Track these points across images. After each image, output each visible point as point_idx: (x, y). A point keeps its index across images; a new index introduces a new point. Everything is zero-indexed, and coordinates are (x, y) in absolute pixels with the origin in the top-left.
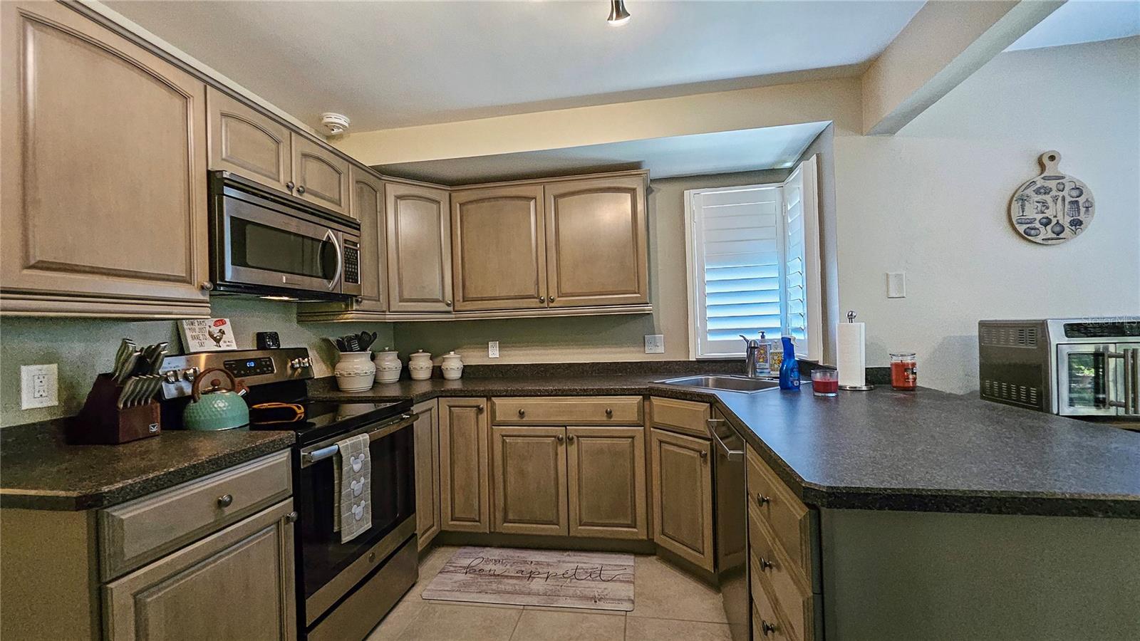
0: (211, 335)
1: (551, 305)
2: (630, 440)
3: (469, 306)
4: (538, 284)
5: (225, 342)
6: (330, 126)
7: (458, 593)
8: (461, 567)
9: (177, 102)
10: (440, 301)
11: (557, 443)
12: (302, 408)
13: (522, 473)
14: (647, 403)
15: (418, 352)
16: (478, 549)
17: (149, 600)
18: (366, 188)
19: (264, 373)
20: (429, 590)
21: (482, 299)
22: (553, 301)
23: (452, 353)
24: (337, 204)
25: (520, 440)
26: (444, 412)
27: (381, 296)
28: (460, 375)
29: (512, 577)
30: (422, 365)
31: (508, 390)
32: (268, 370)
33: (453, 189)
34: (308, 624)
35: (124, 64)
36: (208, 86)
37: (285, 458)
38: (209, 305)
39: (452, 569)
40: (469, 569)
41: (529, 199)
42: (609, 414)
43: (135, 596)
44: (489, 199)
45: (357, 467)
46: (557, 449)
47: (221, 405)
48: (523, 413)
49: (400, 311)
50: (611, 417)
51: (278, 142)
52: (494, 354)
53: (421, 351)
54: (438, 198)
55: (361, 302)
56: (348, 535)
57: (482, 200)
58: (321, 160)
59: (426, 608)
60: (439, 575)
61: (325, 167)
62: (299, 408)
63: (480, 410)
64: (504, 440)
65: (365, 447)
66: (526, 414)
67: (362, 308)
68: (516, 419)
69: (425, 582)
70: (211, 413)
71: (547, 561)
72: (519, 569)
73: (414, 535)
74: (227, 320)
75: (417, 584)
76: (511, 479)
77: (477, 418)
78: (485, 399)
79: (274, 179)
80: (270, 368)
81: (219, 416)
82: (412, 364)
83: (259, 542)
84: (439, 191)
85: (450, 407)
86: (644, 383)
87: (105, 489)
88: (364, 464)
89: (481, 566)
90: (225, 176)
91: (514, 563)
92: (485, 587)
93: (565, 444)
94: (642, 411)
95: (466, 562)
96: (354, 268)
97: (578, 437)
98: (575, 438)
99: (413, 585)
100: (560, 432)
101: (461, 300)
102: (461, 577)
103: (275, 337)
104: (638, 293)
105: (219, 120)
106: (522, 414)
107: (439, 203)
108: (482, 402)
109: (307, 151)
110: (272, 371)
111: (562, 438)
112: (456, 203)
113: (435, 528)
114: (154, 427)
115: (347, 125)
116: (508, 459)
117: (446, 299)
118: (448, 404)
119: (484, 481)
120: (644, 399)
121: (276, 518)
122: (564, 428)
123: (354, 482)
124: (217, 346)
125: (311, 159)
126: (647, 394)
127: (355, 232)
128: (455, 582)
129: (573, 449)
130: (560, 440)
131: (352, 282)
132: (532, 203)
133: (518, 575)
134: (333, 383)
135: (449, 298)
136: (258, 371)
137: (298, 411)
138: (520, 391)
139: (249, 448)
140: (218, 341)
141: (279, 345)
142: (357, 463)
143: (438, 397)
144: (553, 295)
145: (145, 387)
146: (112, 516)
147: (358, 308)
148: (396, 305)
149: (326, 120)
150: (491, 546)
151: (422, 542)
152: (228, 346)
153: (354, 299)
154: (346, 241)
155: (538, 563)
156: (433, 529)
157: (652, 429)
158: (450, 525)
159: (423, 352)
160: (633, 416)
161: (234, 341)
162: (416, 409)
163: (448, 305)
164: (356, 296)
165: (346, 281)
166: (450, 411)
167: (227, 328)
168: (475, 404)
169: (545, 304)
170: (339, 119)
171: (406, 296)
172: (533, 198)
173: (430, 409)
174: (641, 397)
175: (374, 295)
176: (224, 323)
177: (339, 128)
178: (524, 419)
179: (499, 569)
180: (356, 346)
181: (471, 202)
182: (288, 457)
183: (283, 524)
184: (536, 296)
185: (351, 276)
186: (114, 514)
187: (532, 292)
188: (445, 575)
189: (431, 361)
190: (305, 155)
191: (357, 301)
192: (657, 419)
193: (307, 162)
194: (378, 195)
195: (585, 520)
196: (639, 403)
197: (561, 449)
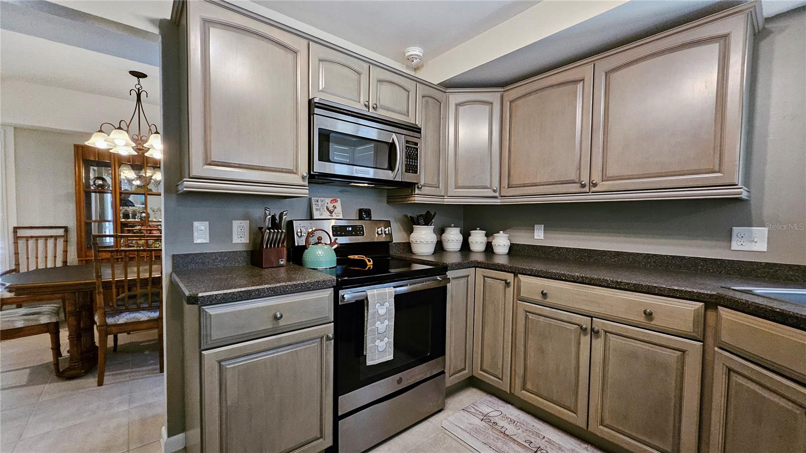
0: (328, 209)
1: (593, 189)
2: (680, 353)
3: (512, 192)
4: (580, 169)
5: (335, 213)
6: (410, 59)
7: (468, 435)
8: (480, 412)
9: (290, 56)
10: (488, 188)
11: (580, 332)
12: (372, 261)
13: (541, 351)
14: (711, 314)
15: (476, 229)
16: (501, 403)
17: (228, 367)
18: (430, 100)
19: (358, 235)
20: (449, 421)
21: (524, 186)
22: (595, 185)
23: (501, 232)
24: (405, 115)
25: (542, 319)
26: (480, 280)
27: (440, 184)
28: (507, 252)
29: (519, 444)
30: (478, 239)
31: (533, 270)
32: (360, 233)
33: (506, 89)
34: (340, 414)
35: (259, 38)
36: (310, 42)
37: (328, 295)
38: (308, 188)
39: (473, 410)
40: (485, 418)
41: (575, 82)
42: (649, 315)
43: (219, 362)
44: (536, 91)
45: (382, 311)
46: (580, 339)
47: (320, 253)
48: (546, 294)
49: (456, 196)
50: (651, 320)
51: (359, 74)
52: (539, 236)
53: (478, 229)
54: (490, 100)
55: (421, 188)
56: (371, 360)
57: (530, 94)
58: (393, 83)
59: (440, 435)
60: (462, 412)
61: (397, 87)
62: (369, 261)
63: (507, 284)
64: (526, 315)
65: (390, 297)
66: (549, 295)
67: (422, 192)
68: (539, 298)
69: (450, 413)
70: (314, 257)
71: (560, 443)
72: (528, 438)
73: (443, 372)
74: (339, 200)
75: (444, 411)
76: (531, 353)
77: (505, 290)
78: (513, 275)
79: (356, 101)
80: (362, 232)
81: (315, 260)
82: (471, 239)
83: (306, 348)
84: (493, 94)
85: (484, 277)
86: (710, 287)
87: (200, 295)
88: (388, 310)
89: (497, 420)
90: (315, 101)
91: (526, 430)
92: (491, 441)
93: (589, 336)
94: (702, 323)
95: (486, 410)
96: (415, 162)
97: (606, 332)
98: (602, 333)
99: (440, 411)
100: (585, 321)
101: (506, 187)
102: (477, 421)
103: (368, 212)
104: (719, 172)
105: (317, 64)
106: (544, 295)
107: (492, 103)
108: (510, 277)
109: (382, 77)
110: (363, 235)
111: (586, 329)
112: (507, 102)
113: (466, 371)
114: (282, 261)
115: (421, 54)
116: (530, 334)
117: (493, 186)
118: (484, 274)
119: (507, 346)
120: (706, 308)
121: (321, 334)
122: (590, 318)
123: (379, 322)
124: (330, 215)
125: (385, 83)
126: (712, 303)
127: (416, 135)
128: (470, 424)
129: (598, 344)
130: (584, 330)
131: (412, 173)
132: (580, 86)
133: (524, 443)
134: (408, 246)
135: (496, 185)
136: (354, 233)
137: (368, 263)
138: (545, 272)
139: (299, 284)
140: (331, 212)
141: (371, 217)
142: (382, 309)
143: (475, 267)
144: (596, 178)
145: (279, 237)
146: (206, 312)
147: (419, 192)
148: (452, 191)
149: (408, 54)
150: (512, 405)
151: (450, 381)
152: (337, 216)
153: (416, 185)
154: (407, 142)
155: (549, 441)
156: (464, 372)
157: (716, 349)
158: (479, 373)
159: (480, 230)
160: (687, 326)
161: (341, 214)
162: (450, 274)
163: (495, 191)
164: (417, 183)
165: (406, 172)
166: (484, 279)
167: (338, 205)
168: (503, 278)
169: (587, 189)
170: (415, 51)
171: (460, 183)
172: (580, 81)
173: (468, 276)
174: (702, 304)
175: (434, 183)
176: (336, 201)
177: (416, 59)
178: (546, 301)
179: (511, 429)
180: (422, 221)
181: (520, 98)
182: (331, 294)
183: (325, 340)
184: (577, 181)
185: (412, 167)
186: (206, 310)
187: (573, 176)
188: (465, 414)
189: (486, 238)
190: (380, 81)
191: (418, 188)
192: (725, 338)
193: (381, 86)
194: (442, 105)
195: (607, 422)
196: (696, 311)
197: (585, 340)
